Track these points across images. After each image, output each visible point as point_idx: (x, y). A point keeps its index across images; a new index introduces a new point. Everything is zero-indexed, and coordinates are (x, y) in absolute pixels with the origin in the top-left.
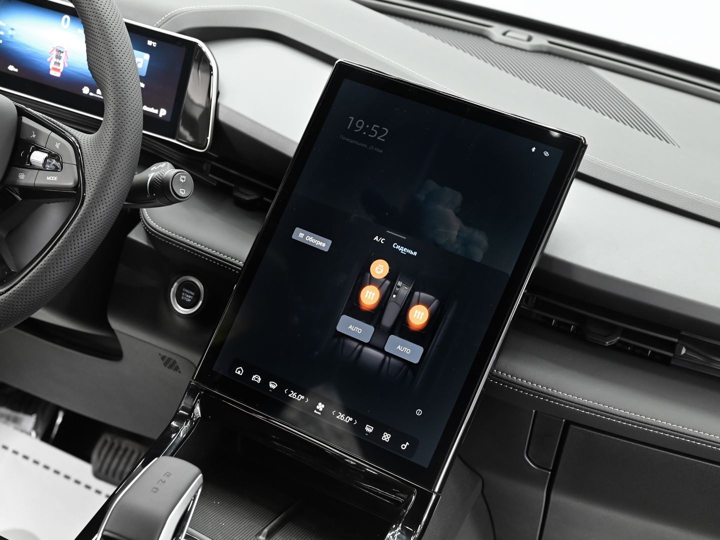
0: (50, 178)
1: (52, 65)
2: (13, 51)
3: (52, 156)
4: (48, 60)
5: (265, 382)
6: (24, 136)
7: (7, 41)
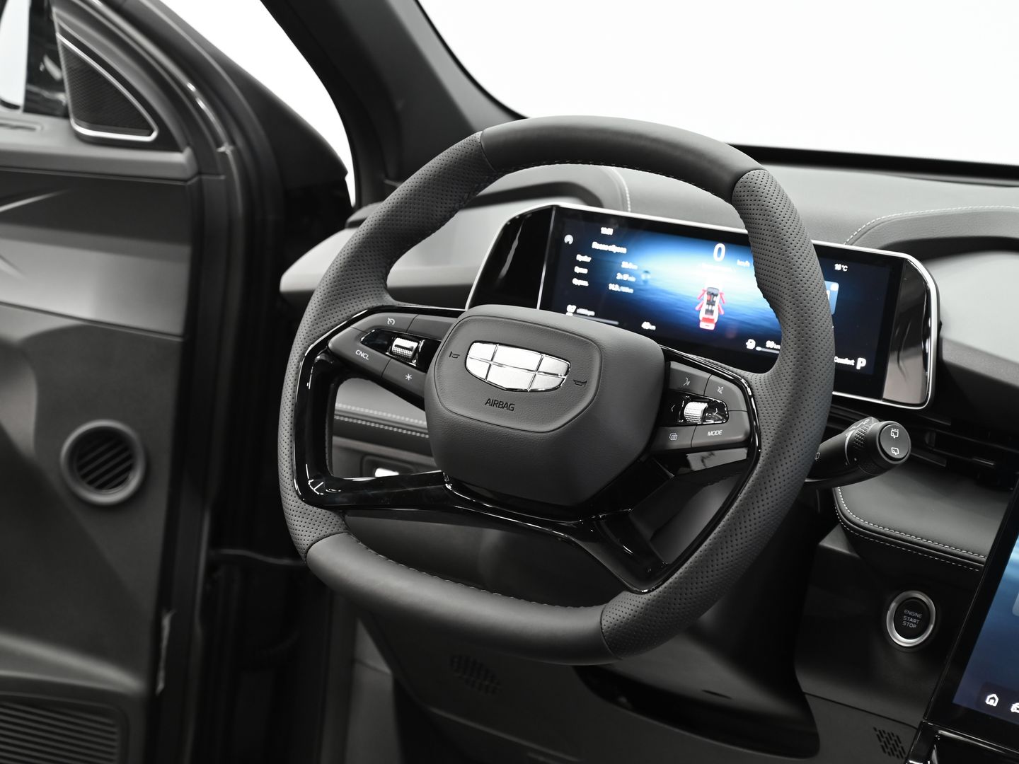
0: (712, 432)
1: (702, 315)
2: (650, 301)
4: (697, 308)
6: (675, 385)
7: (640, 290)
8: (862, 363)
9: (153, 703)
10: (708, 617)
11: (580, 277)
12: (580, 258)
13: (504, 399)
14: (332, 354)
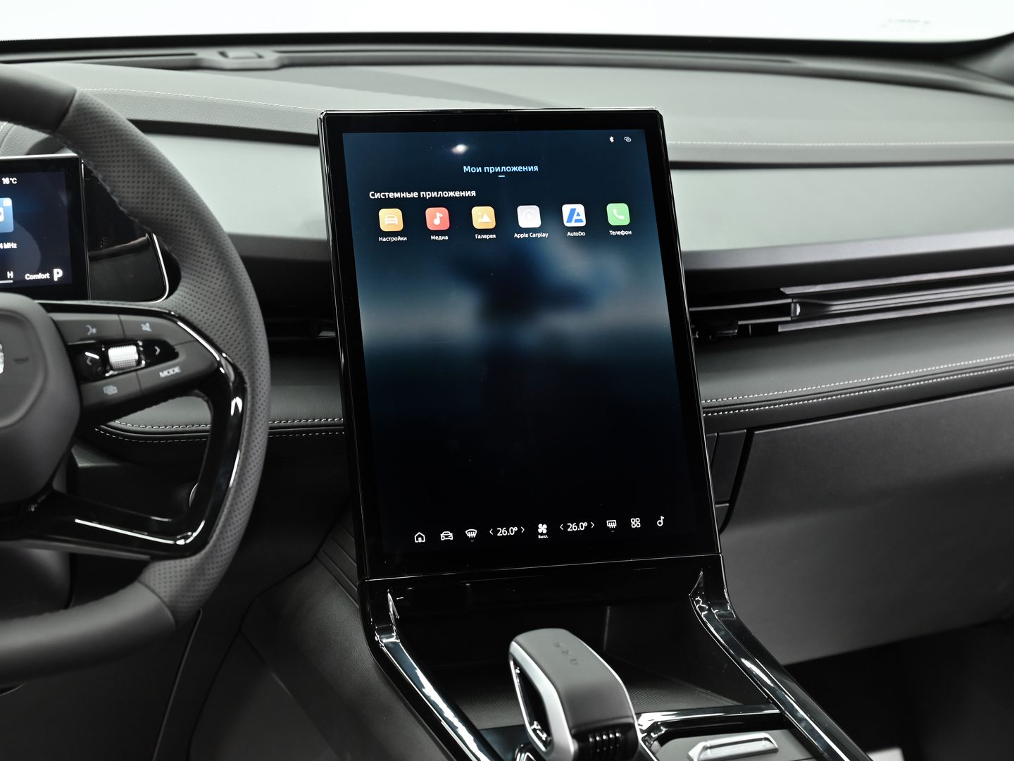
8: (58, 274)
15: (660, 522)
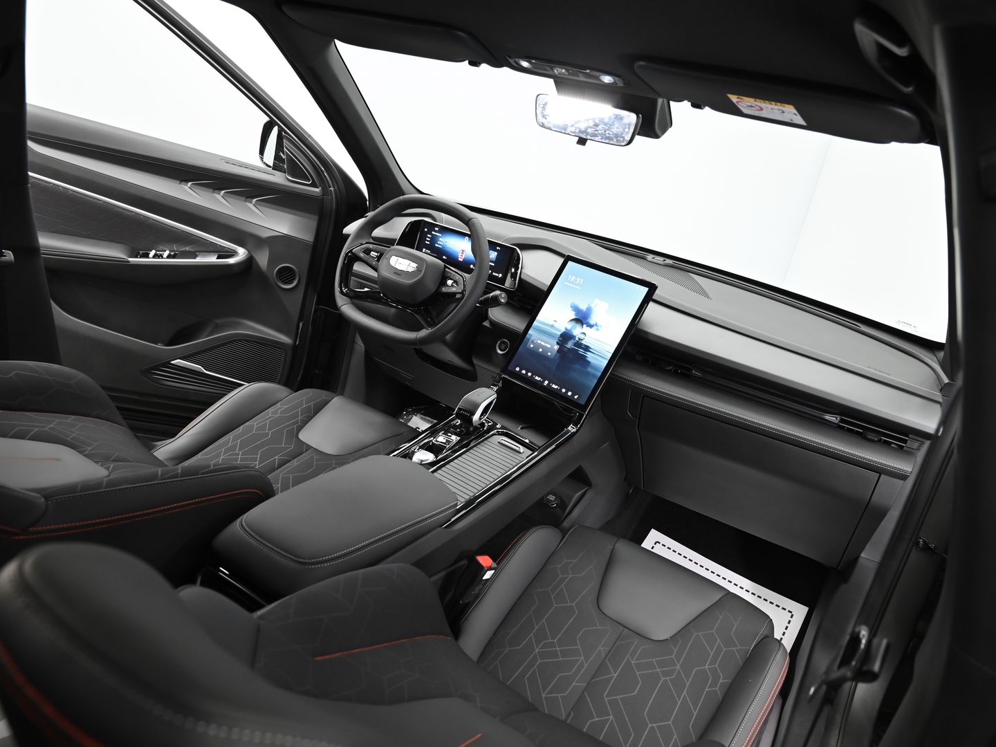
0: (453, 289)
1: (460, 256)
2: (445, 251)
3: (455, 282)
5: (527, 373)
6: (446, 275)
8: (500, 275)
9: (295, 348)
10: (448, 337)
11: (428, 241)
12: (428, 236)
13: (399, 273)
14: (353, 254)
15: (576, 397)
